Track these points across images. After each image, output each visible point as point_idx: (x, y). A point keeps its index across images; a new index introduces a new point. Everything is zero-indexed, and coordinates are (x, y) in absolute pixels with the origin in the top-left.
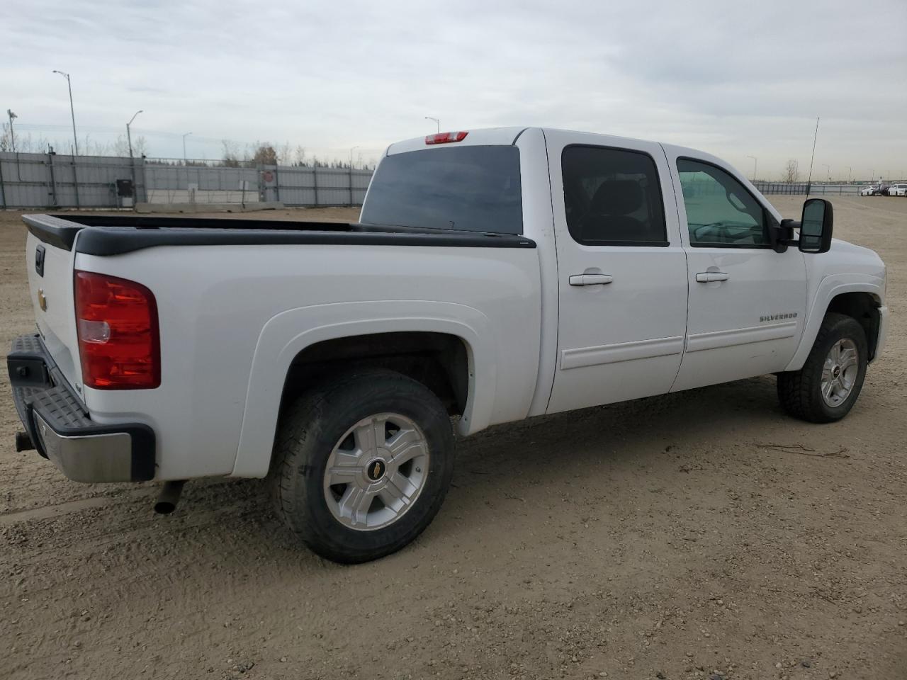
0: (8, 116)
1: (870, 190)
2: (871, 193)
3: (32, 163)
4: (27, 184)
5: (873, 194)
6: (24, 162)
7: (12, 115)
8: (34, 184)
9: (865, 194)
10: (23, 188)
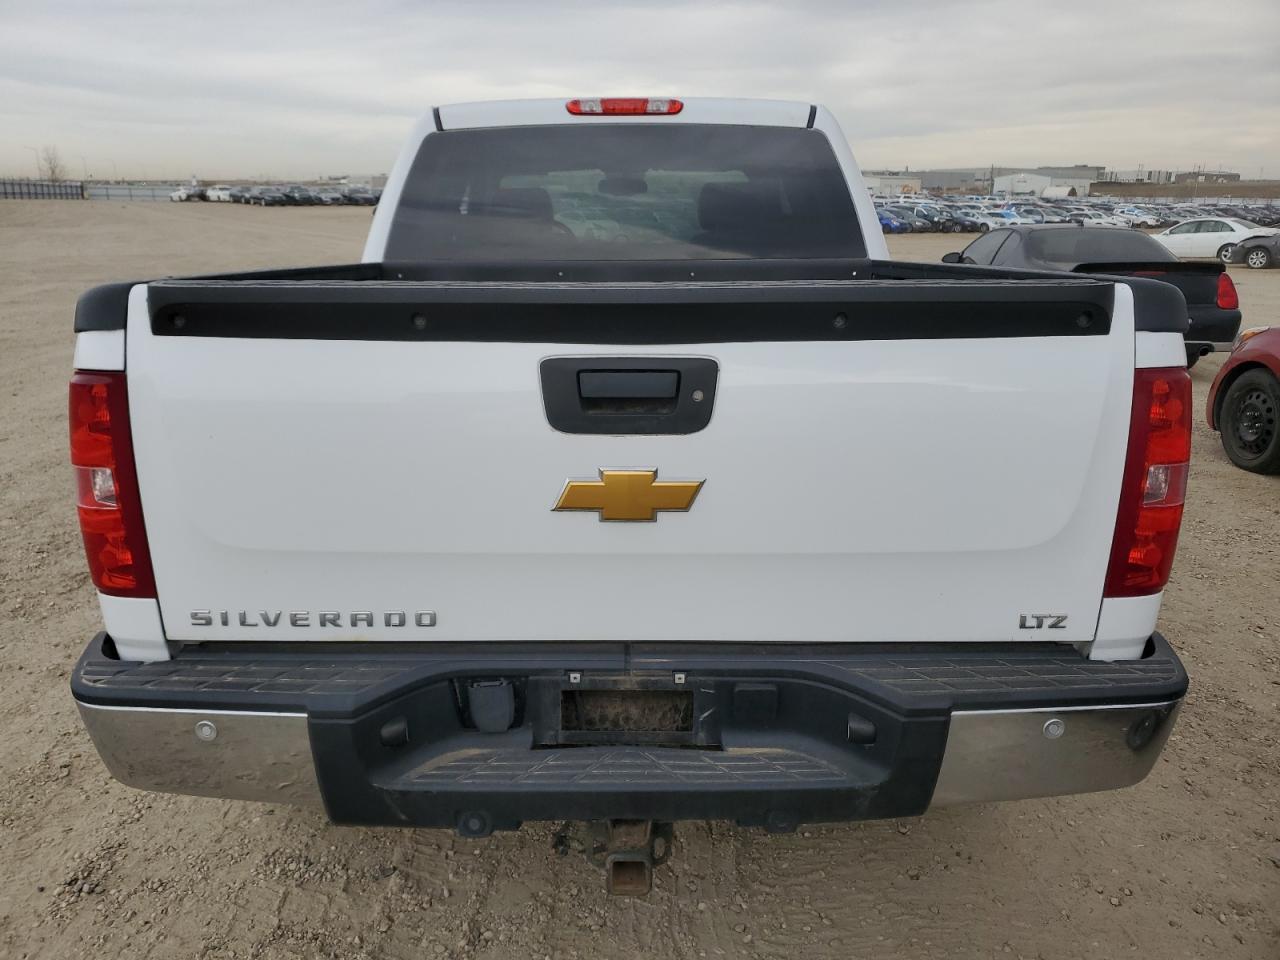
1: (182, 193)
2: (184, 197)
5: (189, 198)
9: (176, 198)
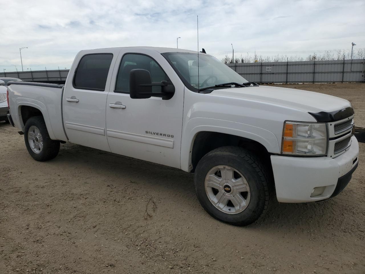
0: (352, 45)
3: (357, 63)
4: (353, 72)
6: (355, 63)
7: (353, 45)
8: (357, 72)
10: (352, 74)
